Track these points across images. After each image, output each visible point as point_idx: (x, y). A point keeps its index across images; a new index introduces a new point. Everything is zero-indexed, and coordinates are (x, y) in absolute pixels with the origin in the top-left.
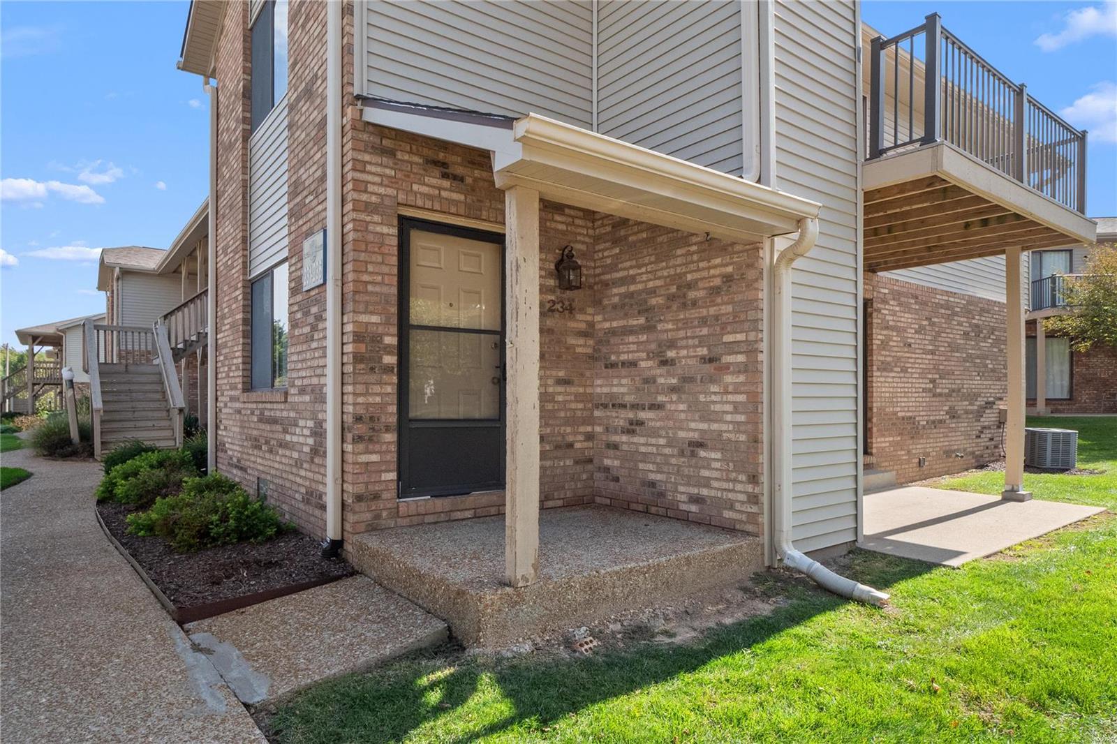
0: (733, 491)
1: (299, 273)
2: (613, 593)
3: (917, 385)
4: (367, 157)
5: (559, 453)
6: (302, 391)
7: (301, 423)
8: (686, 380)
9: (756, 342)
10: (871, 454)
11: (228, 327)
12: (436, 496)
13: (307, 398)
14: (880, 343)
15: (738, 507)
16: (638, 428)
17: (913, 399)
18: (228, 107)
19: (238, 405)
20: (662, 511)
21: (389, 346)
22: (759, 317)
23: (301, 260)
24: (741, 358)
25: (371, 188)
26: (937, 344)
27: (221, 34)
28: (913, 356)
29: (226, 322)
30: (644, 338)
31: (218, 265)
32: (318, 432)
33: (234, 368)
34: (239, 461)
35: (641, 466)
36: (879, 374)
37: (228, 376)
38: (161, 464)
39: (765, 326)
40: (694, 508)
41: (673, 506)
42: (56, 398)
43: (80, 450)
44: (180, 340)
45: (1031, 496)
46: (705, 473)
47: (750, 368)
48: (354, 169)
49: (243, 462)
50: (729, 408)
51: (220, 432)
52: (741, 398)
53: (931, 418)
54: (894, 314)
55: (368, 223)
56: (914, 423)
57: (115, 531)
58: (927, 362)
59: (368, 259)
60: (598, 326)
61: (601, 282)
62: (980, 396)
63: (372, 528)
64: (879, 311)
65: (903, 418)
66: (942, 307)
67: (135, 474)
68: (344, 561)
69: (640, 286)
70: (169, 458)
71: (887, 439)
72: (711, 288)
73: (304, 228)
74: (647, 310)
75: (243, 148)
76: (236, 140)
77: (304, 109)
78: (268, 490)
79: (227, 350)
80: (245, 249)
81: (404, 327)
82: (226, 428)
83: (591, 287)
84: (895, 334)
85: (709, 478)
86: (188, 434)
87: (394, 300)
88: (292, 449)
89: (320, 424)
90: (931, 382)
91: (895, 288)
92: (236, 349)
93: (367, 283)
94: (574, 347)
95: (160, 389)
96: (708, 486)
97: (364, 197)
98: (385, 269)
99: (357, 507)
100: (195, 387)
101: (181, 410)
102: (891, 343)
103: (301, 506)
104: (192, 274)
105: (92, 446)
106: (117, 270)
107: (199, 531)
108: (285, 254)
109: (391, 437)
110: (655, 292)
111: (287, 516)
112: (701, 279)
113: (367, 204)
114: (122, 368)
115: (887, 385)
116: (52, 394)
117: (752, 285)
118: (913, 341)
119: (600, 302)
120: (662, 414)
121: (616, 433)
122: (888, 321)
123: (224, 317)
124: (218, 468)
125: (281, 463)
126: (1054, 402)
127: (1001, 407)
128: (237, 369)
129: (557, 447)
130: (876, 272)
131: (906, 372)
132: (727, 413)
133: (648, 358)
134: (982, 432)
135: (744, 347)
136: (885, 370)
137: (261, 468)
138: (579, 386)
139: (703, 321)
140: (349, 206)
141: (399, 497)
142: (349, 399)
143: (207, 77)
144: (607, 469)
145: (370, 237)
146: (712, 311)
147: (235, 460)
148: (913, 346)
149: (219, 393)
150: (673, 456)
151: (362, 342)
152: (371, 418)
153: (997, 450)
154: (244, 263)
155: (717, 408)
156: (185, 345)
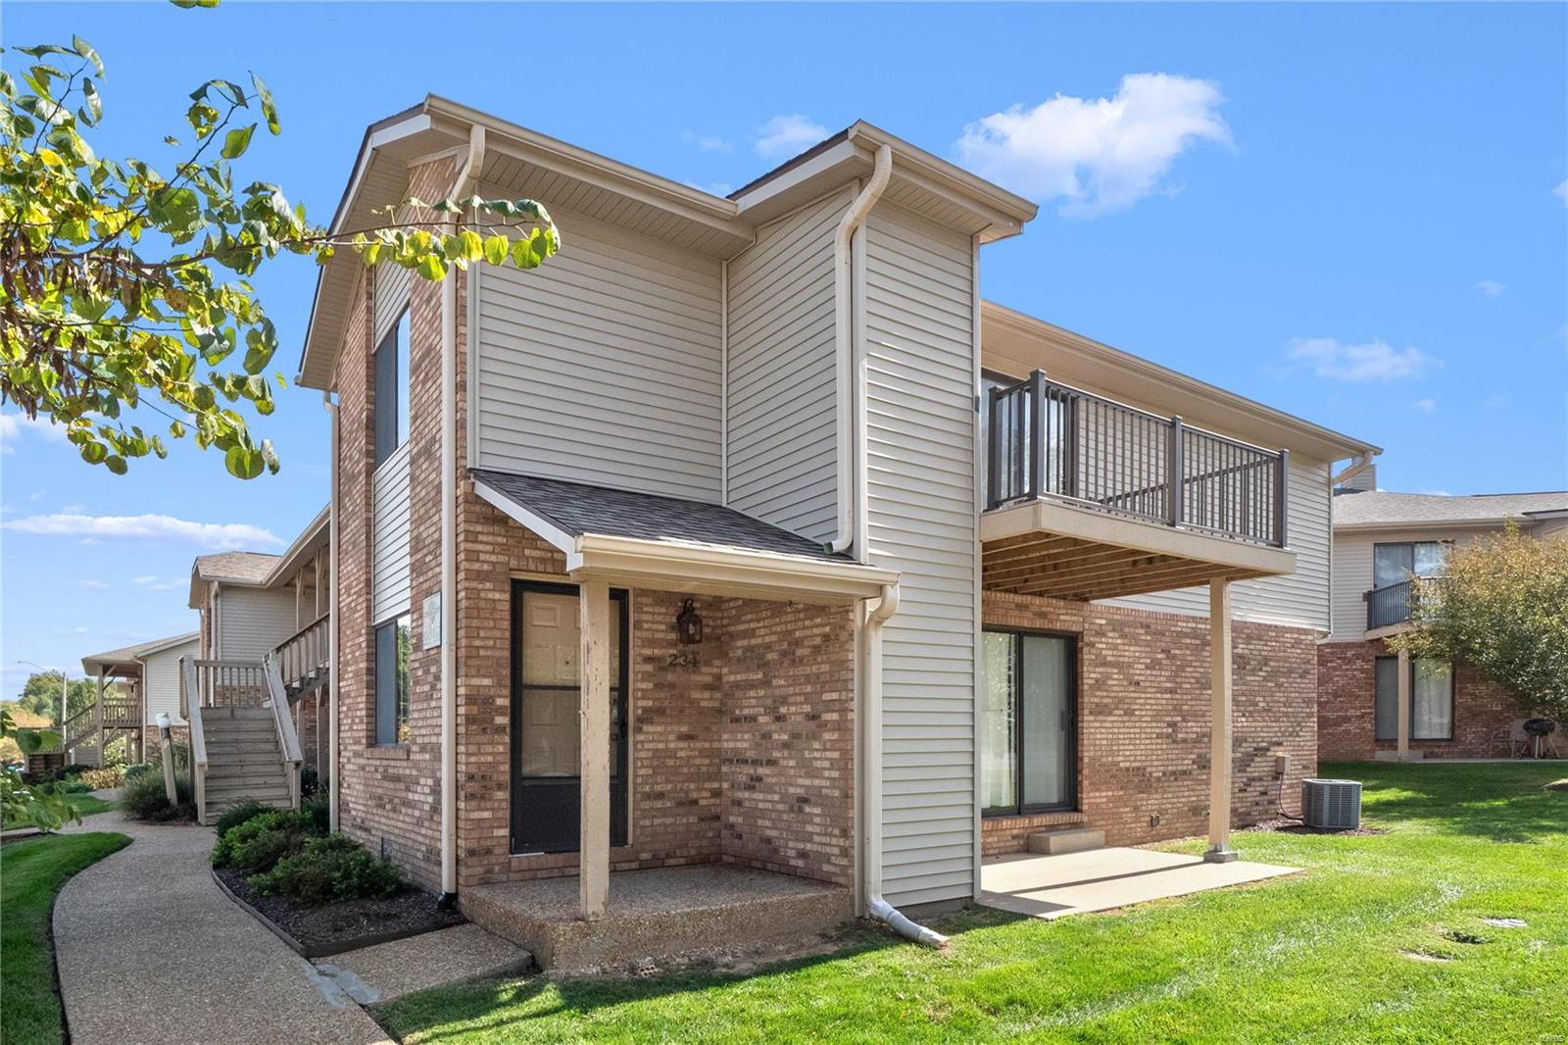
0: (829, 845)
1: (419, 630)
2: (684, 932)
3: (1149, 730)
4: (479, 528)
5: (681, 810)
6: (423, 749)
7: (422, 781)
8: (795, 736)
9: (846, 701)
10: (1081, 811)
11: (351, 675)
12: (550, 853)
13: (427, 756)
14: (1093, 682)
15: (833, 859)
16: (757, 784)
17: (1142, 747)
18: (351, 433)
19: (362, 761)
20: (776, 868)
21: (501, 707)
22: (850, 677)
23: (421, 617)
24: (835, 716)
25: (482, 557)
26: (1178, 680)
27: (343, 348)
28: (1143, 695)
29: (349, 669)
30: (762, 693)
31: (342, 605)
32: (436, 791)
33: (357, 720)
34: (363, 821)
35: (760, 822)
36: (1092, 718)
37: (351, 729)
38: (279, 826)
39: (856, 685)
40: (800, 863)
41: (784, 862)
42: (129, 747)
43: (181, 813)
44: (295, 675)
45: (1235, 857)
46: (809, 828)
47: (843, 727)
48: (466, 540)
49: (367, 822)
50: (826, 764)
51: (343, 791)
52: (836, 755)
53: (1170, 768)
54: (1115, 647)
55: (479, 591)
56: (1144, 775)
57: (239, 892)
58: (1164, 702)
59: (479, 625)
60: (725, 679)
61: (728, 632)
62: (1246, 741)
63: (485, 882)
64: (1092, 645)
65: (1127, 769)
66: (1186, 635)
67: (254, 835)
68: (458, 912)
69: (759, 641)
70: (289, 820)
71: (1104, 794)
72: (814, 647)
73: (425, 586)
74: (765, 665)
75: (366, 483)
76: (360, 473)
77: (424, 466)
78: (393, 851)
79: (351, 701)
80: (369, 593)
81: (518, 686)
82: (349, 786)
83: (718, 638)
84: (1116, 671)
85: (812, 833)
86: (306, 792)
87: (507, 663)
88: (414, 807)
89: (438, 782)
90: (1169, 725)
91: (1116, 617)
92: (359, 700)
93: (478, 648)
94: (698, 701)
95: (272, 737)
96: (811, 841)
97: (476, 566)
98: (498, 634)
99: (471, 861)
100: (315, 733)
101: (298, 764)
102: (1110, 682)
103: (422, 864)
104: (309, 588)
105: (194, 808)
106: (215, 586)
107: (322, 887)
108: (407, 606)
109: (503, 795)
110: (770, 647)
111: (410, 876)
112: (805, 637)
113: (479, 572)
114: (227, 713)
115: (1103, 730)
116: (124, 739)
117: (843, 647)
118: (1142, 678)
119: (727, 654)
120: (775, 770)
121: (739, 789)
122: (1105, 657)
123: (347, 664)
124: (341, 827)
125: (403, 822)
126: (1428, 744)
127: (1280, 754)
128: (361, 722)
129: (680, 804)
130: (1086, 600)
131: (1133, 714)
132: (825, 769)
133: (766, 714)
134: (1245, 784)
135: (837, 706)
136: (1100, 713)
137: (385, 828)
138: (705, 741)
139: (808, 679)
140: (462, 576)
141: (511, 853)
142: (462, 758)
143: (328, 392)
144: (732, 826)
145: (482, 604)
146: (815, 668)
147: (359, 820)
148: (1142, 684)
149: (342, 748)
150: (784, 812)
151: (475, 704)
152: (483, 776)
153: (1272, 807)
154: (368, 608)
155: (818, 764)
156: (302, 683)
